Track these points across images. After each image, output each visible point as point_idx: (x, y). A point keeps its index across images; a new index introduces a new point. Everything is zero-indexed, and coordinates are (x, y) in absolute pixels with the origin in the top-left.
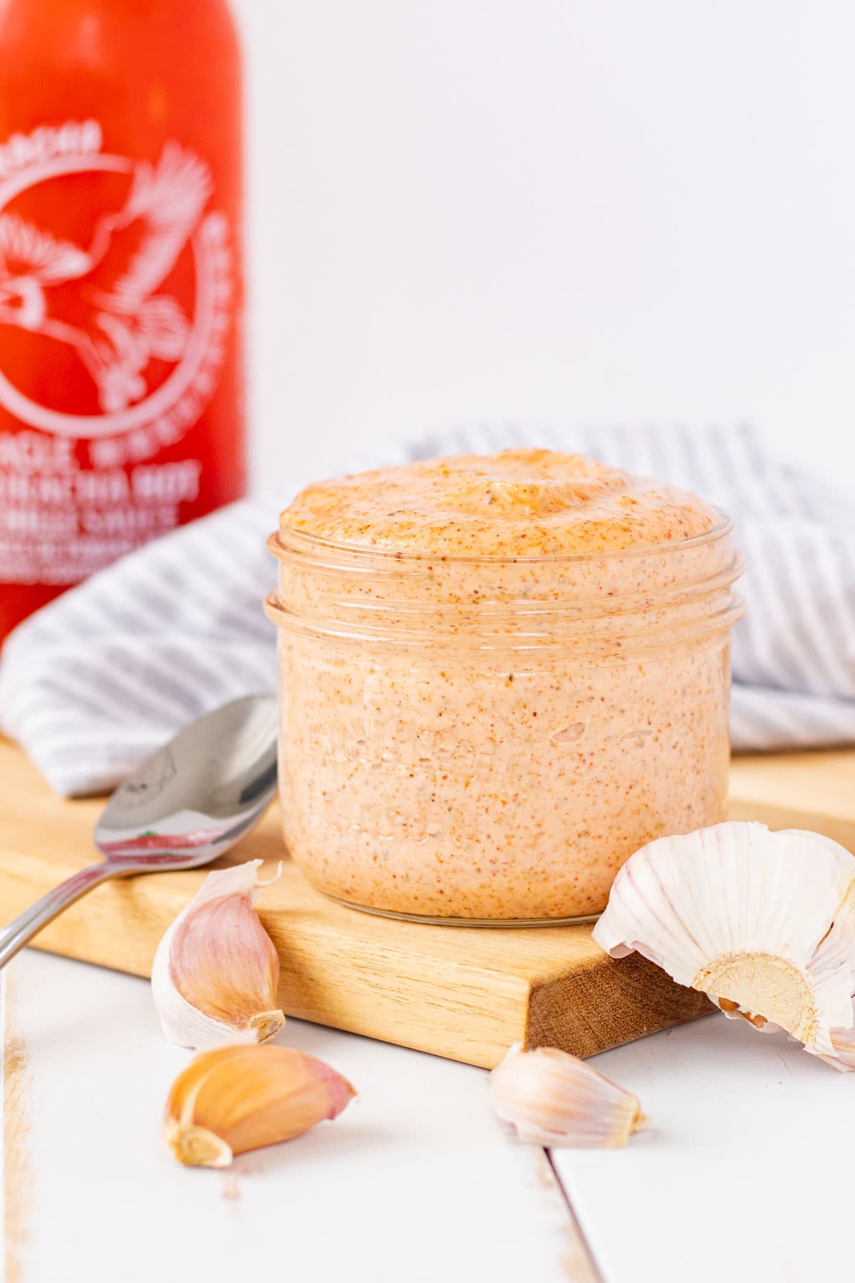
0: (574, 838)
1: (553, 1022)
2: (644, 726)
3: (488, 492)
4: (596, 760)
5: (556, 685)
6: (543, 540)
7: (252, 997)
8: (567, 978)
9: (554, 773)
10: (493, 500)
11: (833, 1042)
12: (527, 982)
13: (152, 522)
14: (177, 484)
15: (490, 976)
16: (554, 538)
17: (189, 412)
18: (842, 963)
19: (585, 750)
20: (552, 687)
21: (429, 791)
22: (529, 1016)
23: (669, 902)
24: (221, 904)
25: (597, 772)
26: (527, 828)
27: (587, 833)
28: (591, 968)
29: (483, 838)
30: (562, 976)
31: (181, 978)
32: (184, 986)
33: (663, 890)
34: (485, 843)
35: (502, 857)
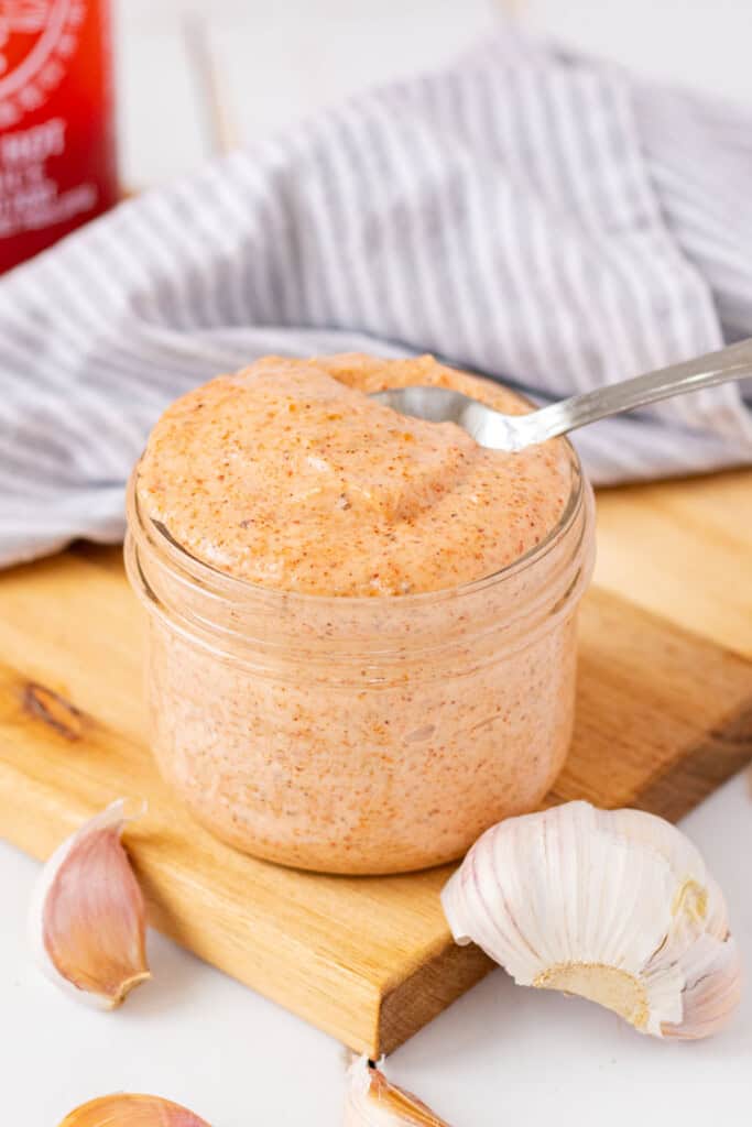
0: (426, 816)
1: (401, 1014)
2: (494, 713)
3: (343, 496)
4: (445, 752)
5: (407, 696)
6: (395, 580)
7: (122, 960)
8: (416, 973)
9: (405, 767)
10: (348, 506)
11: (664, 1033)
12: (379, 989)
13: (19, 180)
14: (43, 144)
15: (342, 975)
16: (407, 577)
17: (52, 76)
18: (672, 965)
19: (436, 747)
20: (403, 699)
21: (286, 778)
22: (380, 1020)
23: (513, 919)
24: (91, 847)
25: (448, 761)
26: (379, 813)
27: (436, 811)
28: (438, 954)
29: (338, 820)
30: (411, 973)
31: (54, 942)
32: (57, 952)
33: (506, 906)
34: (340, 824)
35: (356, 836)
